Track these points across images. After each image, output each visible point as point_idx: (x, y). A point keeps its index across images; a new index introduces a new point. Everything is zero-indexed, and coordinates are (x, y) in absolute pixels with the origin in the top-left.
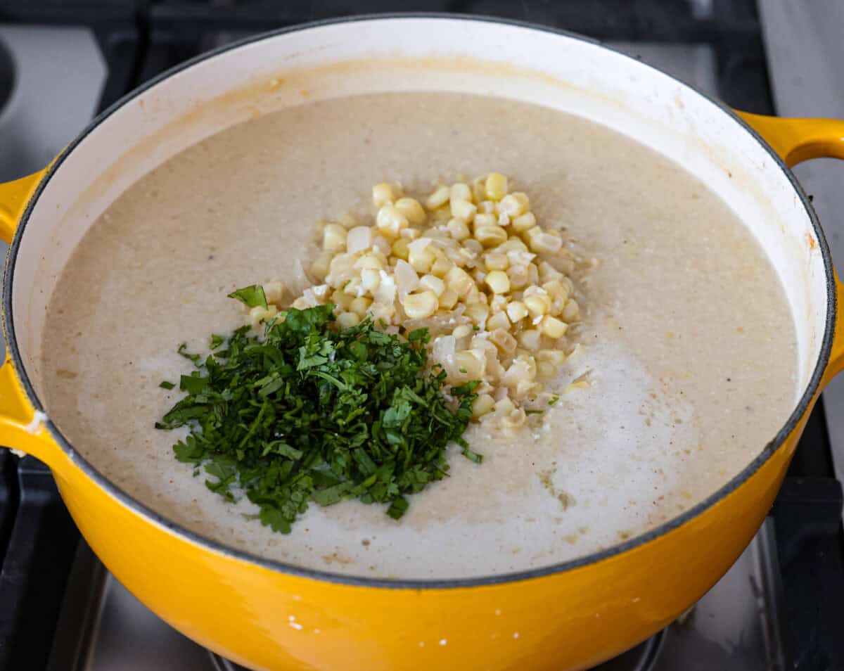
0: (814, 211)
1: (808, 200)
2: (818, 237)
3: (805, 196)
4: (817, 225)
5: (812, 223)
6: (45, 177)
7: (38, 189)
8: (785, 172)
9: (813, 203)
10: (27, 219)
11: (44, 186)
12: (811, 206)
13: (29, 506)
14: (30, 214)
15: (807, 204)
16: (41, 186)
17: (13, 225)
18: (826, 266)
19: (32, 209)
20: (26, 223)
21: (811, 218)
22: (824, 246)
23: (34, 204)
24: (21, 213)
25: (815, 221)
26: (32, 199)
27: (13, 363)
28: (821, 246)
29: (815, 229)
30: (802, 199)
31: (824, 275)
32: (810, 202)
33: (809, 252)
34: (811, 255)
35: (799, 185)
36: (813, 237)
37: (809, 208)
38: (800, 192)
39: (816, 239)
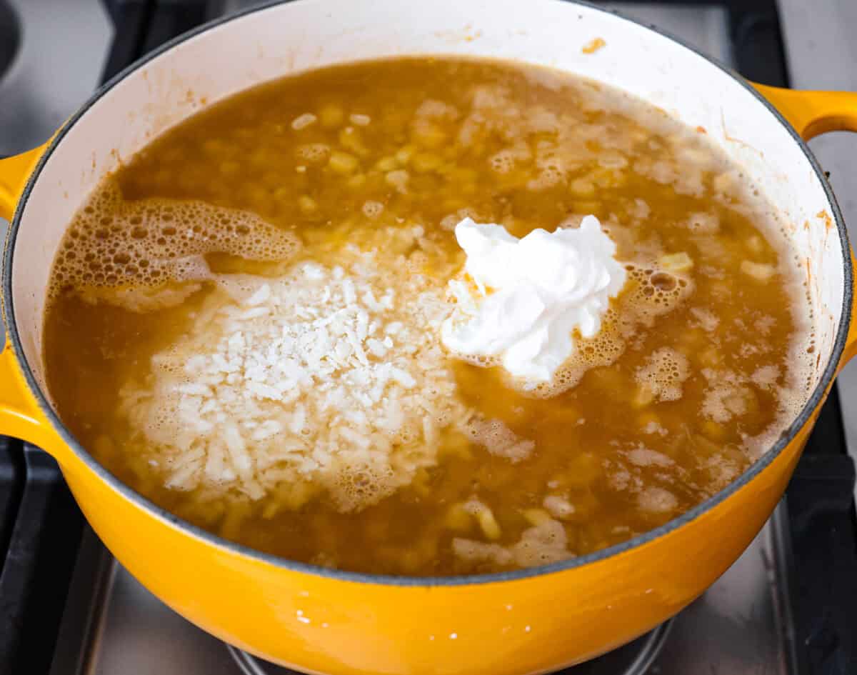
0: (831, 188)
1: (825, 176)
2: (835, 216)
3: (822, 172)
4: (834, 203)
5: (829, 201)
6: (46, 152)
7: (38, 165)
8: (801, 147)
9: (829, 180)
10: (27, 197)
11: (45, 163)
12: (828, 183)
13: (36, 485)
14: (30, 192)
15: (824, 181)
16: (42, 163)
17: (13, 204)
18: (843, 247)
19: (32, 187)
20: (26, 201)
21: (828, 196)
22: (841, 225)
23: (34, 182)
24: (20, 190)
25: (832, 199)
27: (13, 349)
28: (838, 225)
29: (832, 207)
30: (818, 176)
31: (841, 256)
32: (826, 180)
33: (825, 230)
34: (827, 232)
35: (816, 161)
36: (830, 216)
37: (826, 186)
38: (817, 169)
39: (833, 218)
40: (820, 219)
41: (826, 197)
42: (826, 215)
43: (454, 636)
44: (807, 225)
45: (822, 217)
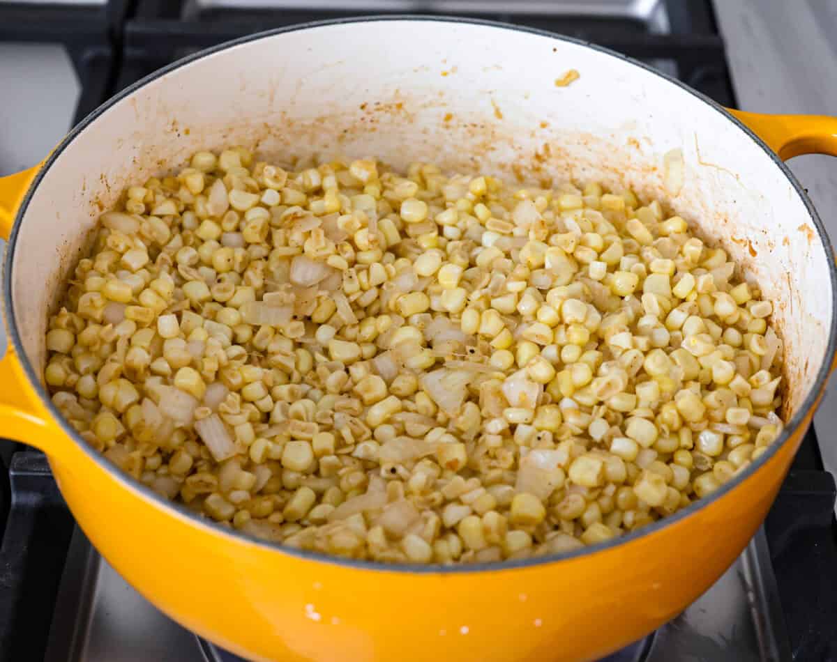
0: (811, 202)
1: (803, 193)
2: (817, 227)
3: (801, 188)
4: (815, 216)
5: (810, 214)
6: (41, 171)
7: (33, 183)
8: (779, 165)
9: (808, 193)
10: (24, 212)
11: (40, 181)
12: (808, 198)
13: (21, 509)
14: (26, 207)
15: (804, 197)
16: (36, 181)
17: (10, 219)
18: (827, 255)
19: (28, 203)
20: (22, 216)
21: (809, 209)
22: (823, 234)
23: (30, 198)
24: (17, 206)
25: (813, 213)
26: (27, 193)
28: (820, 235)
29: (813, 219)
30: (798, 191)
31: (826, 263)
32: (806, 194)
33: (806, 243)
34: (809, 244)
35: (794, 177)
36: (811, 228)
37: (806, 200)
38: (795, 184)
39: (815, 230)
40: (801, 233)
41: (807, 211)
42: (808, 228)
43: (465, 630)
44: (786, 241)
45: (803, 230)
